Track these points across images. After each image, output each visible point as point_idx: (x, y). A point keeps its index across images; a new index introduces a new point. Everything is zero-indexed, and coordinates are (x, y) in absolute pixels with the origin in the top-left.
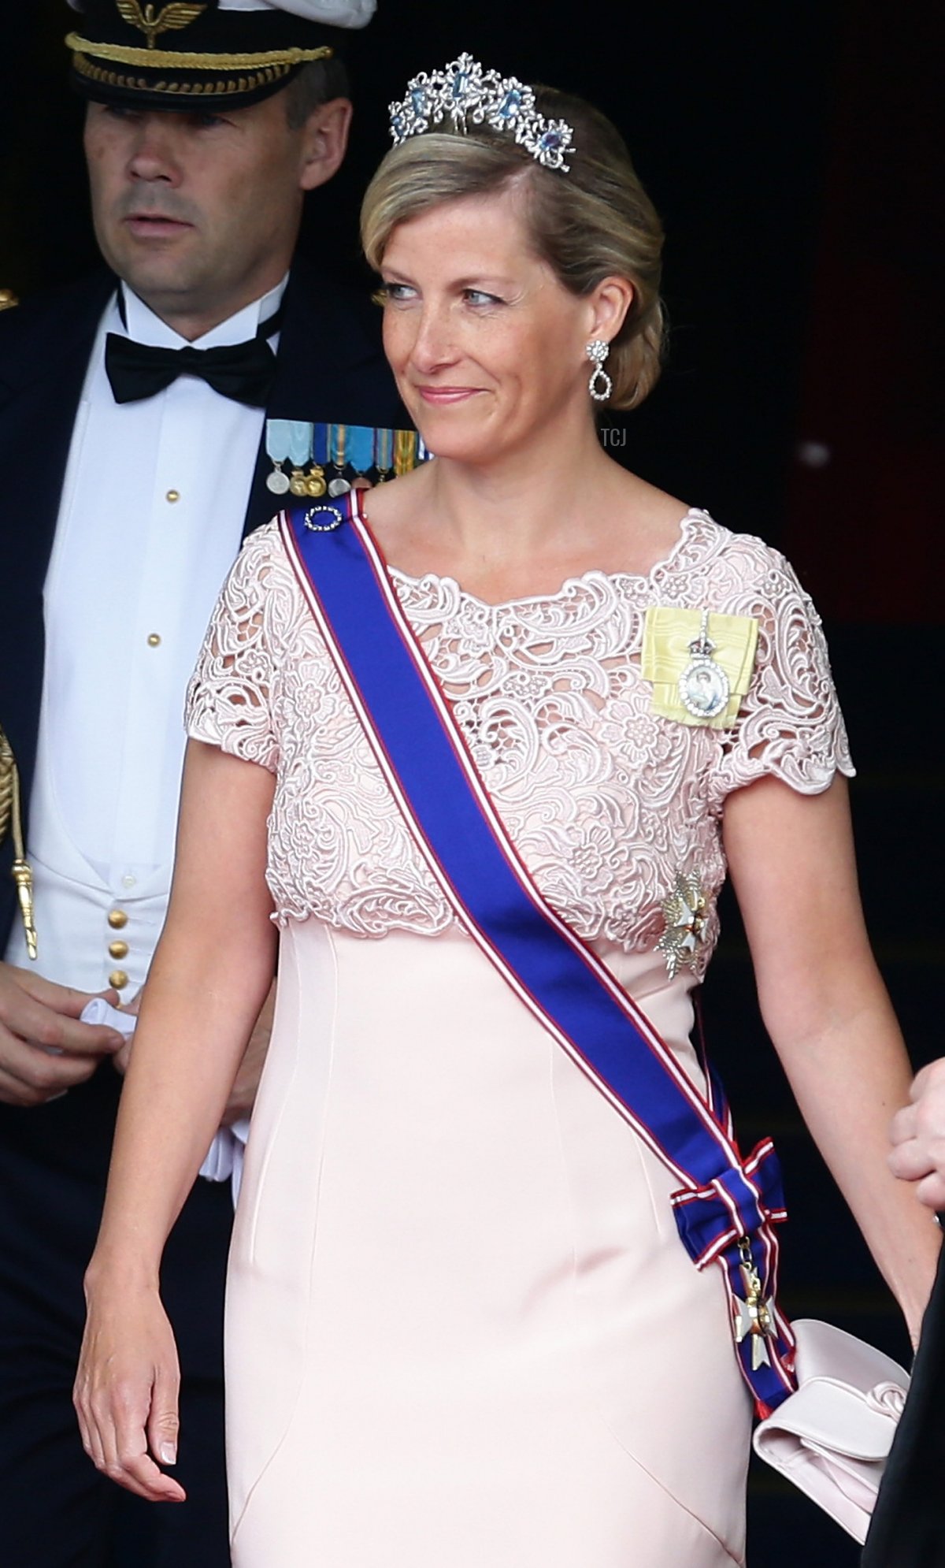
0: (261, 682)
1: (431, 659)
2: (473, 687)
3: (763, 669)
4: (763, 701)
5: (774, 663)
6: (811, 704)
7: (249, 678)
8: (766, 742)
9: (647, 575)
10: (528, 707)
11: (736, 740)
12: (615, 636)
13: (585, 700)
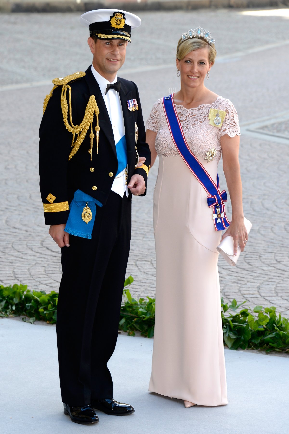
0: (156, 121)
1: (179, 117)
2: (184, 121)
3: (226, 119)
4: (226, 124)
5: (228, 118)
6: (233, 125)
8: (226, 129)
9: (211, 104)
10: (191, 124)
11: (222, 129)
12: (205, 113)
13: (200, 122)
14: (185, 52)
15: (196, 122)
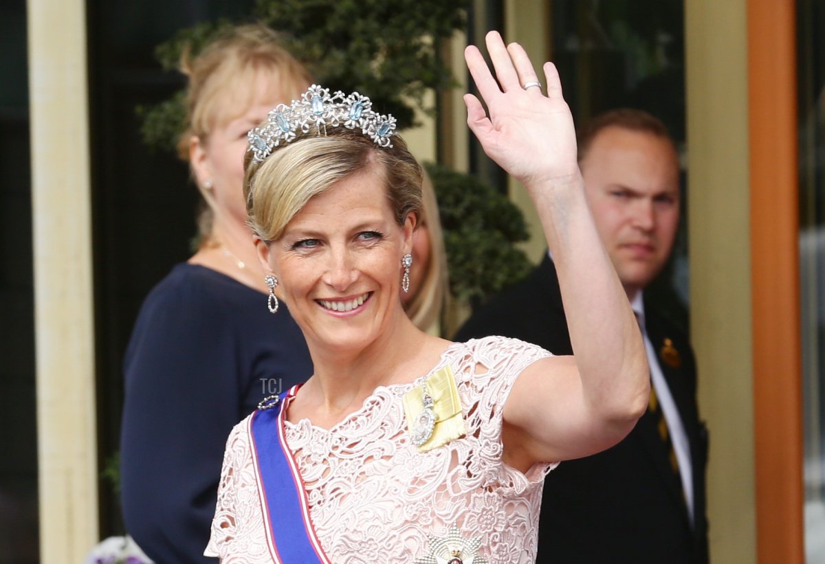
2: (320, 480)
7: (229, 510)
14: (283, 207)
15: (368, 467)
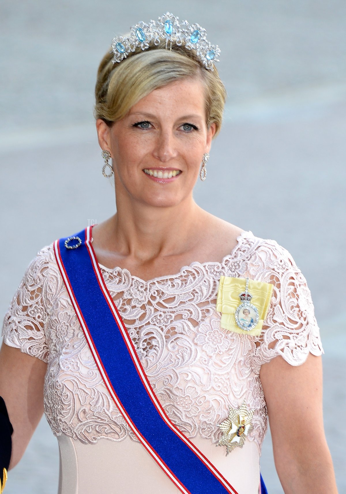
0: (40, 320)
1: (118, 308)
2: (137, 322)
3: (275, 306)
4: (275, 321)
5: (280, 304)
6: (296, 323)
7: (34, 318)
8: (277, 340)
9: (221, 262)
10: (162, 329)
11: (262, 340)
12: (205, 292)
13: (189, 323)
15: (178, 324)
